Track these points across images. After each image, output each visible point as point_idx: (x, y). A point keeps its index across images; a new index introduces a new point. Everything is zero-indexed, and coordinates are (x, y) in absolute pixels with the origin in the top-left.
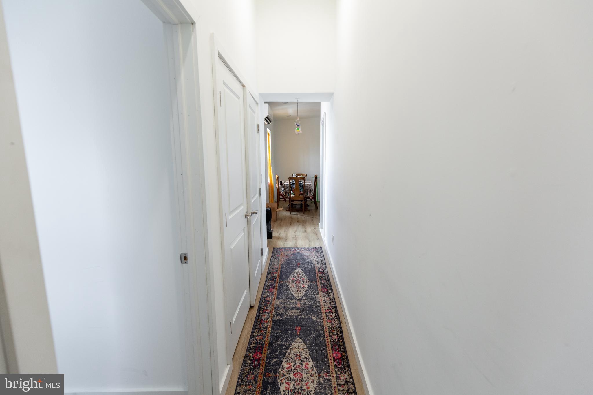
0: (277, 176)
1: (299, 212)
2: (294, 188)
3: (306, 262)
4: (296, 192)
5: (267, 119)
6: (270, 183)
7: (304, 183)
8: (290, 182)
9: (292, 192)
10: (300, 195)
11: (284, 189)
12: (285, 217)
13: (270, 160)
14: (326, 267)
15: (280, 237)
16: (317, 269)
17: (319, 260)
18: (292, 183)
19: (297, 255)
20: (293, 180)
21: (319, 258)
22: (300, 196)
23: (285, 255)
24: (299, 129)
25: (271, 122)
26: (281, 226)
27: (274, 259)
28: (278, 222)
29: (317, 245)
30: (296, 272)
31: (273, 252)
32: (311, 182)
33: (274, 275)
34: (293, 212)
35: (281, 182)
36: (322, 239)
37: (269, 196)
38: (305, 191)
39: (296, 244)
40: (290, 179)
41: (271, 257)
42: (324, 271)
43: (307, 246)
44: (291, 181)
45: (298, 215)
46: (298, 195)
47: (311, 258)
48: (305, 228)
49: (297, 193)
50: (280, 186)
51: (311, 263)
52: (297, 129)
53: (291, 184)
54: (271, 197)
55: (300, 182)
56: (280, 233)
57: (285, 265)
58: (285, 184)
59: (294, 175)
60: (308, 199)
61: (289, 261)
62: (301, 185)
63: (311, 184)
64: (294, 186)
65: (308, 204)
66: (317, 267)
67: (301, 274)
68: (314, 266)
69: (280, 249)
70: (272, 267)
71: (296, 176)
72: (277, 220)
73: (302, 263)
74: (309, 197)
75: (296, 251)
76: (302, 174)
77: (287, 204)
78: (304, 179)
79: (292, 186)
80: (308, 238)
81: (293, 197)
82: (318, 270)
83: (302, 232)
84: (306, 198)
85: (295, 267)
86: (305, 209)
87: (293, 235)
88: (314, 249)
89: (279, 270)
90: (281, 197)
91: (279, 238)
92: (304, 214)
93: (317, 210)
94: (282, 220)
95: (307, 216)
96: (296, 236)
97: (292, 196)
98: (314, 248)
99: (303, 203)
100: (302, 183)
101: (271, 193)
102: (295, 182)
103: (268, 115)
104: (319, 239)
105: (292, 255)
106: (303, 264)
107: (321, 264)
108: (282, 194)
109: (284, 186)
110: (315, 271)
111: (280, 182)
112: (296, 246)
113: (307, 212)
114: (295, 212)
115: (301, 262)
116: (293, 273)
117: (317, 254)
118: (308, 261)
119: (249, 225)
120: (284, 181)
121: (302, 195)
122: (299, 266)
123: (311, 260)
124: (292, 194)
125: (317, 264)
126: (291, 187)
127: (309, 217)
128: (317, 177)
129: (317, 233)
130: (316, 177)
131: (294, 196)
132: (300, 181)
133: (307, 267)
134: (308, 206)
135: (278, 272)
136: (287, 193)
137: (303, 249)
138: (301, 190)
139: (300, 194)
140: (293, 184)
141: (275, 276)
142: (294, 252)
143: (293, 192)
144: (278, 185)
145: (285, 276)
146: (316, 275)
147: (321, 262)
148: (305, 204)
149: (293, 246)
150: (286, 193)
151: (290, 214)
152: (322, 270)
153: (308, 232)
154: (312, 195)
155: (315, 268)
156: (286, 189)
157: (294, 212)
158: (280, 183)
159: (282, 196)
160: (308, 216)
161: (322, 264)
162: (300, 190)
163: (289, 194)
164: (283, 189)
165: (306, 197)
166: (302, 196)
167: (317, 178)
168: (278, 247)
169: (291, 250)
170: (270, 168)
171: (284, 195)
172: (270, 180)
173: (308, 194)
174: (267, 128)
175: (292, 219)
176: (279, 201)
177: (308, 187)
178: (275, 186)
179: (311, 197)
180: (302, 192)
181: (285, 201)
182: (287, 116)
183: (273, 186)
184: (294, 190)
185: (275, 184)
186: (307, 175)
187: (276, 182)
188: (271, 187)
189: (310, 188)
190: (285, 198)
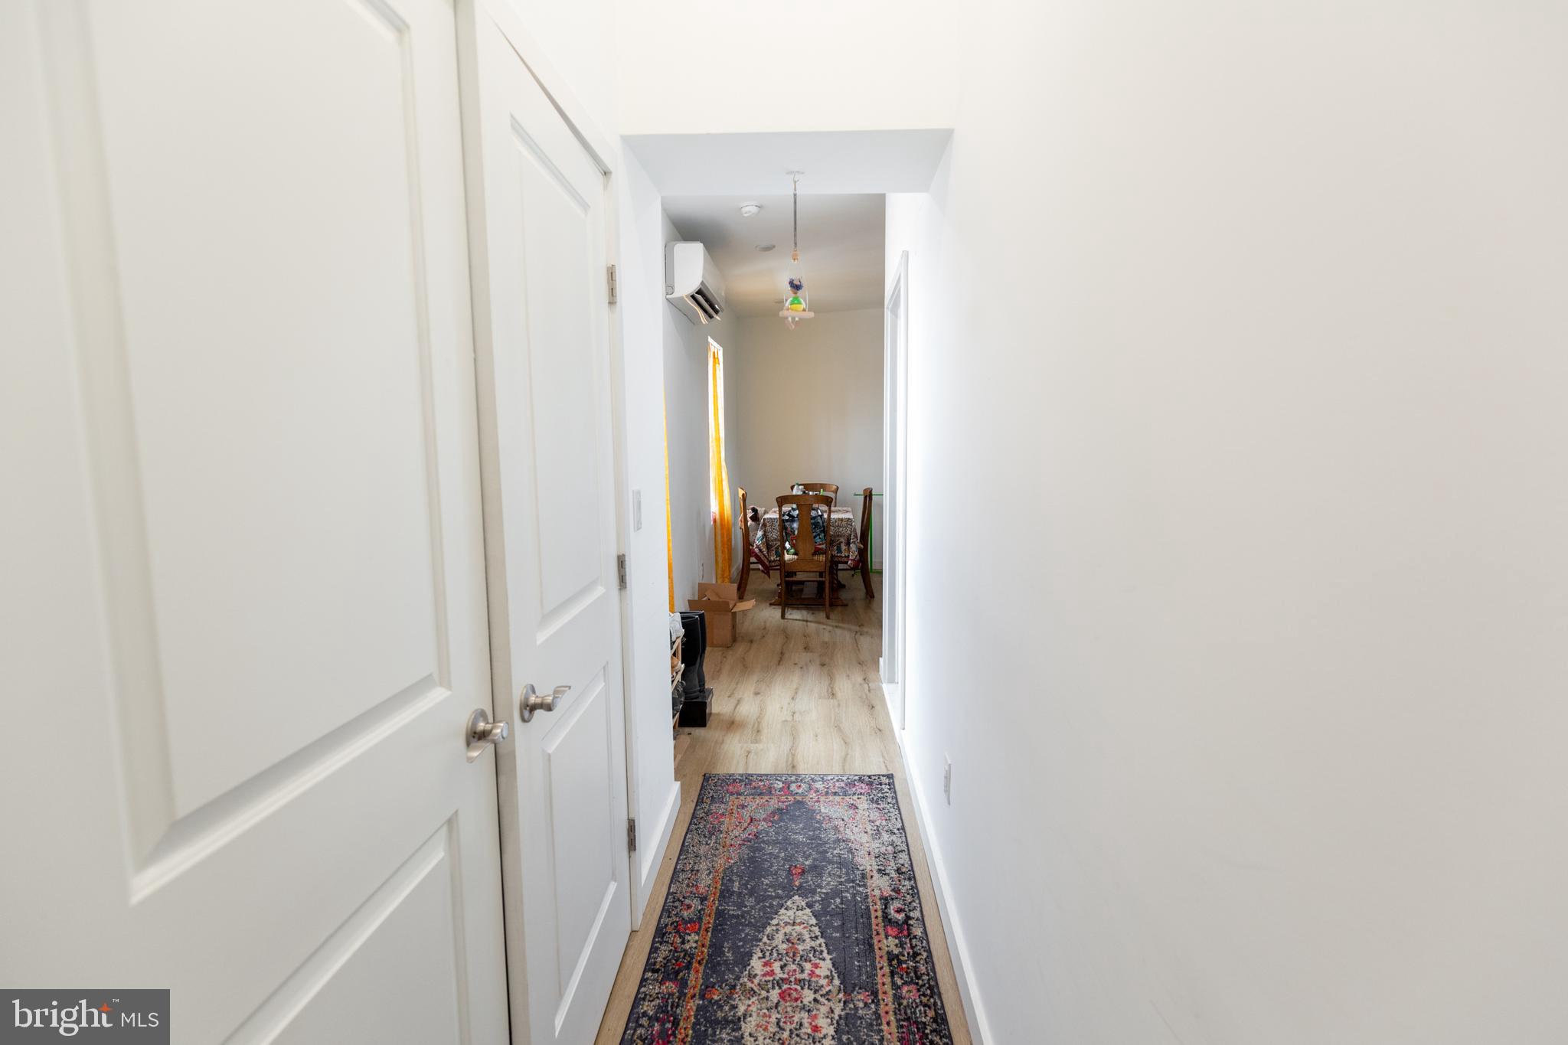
0: (741, 492)
1: (811, 609)
2: (796, 533)
3: (830, 862)
4: (801, 546)
5: (699, 297)
6: (717, 513)
7: (829, 516)
8: (780, 510)
9: (787, 545)
10: (814, 554)
11: (765, 535)
12: (765, 628)
13: (718, 439)
14: (915, 892)
15: (737, 718)
16: (879, 907)
17: (883, 850)
18: (789, 515)
19: (793, 819)
20: (794, 506)
21: (885, 836)
22: (816, 558)
23: (746, 814)
24: (800, 303)
25: (717, 312)
26: (745, 668)
27: (696, 838)
28: (740, 649)
29: (873, 766)
30: (786, 924)
31: (700, 801)
32: (850, 509)
33: (683, 943)
34: (793, 608)
35: (754, 510)
36: (892, 731)
37: (717, 556)
38: (832, 542)
39: (793, 755)
40: (782, 501)
41: (686, 825)
42: (908, 918)
43: (837, 769)
44: (786, 508)
45: (807, 621)
46: (809, 555)
47: (849, 834)
48: (831, 678)
49: (807, 549)
50: (750, 522)
51: (848, 866)
52: (792, 303)
53: (787, 518)
54: (720, 560)
55: (813, 513)
56: (739, 702)
57: (741, 877)
58: (766, 516)
59: (798, 489)
60: (841, 566)
61: (760, 850)
62: (819, 521)
63: (851, 517)
64: (795, 525)
65: (842, 583)
66: (877, 893)
67: (807, 936)
68: (865, 886)
69: (730, 780)
70: (681, 889)
71: (804, 492)
72: (734, 640)
73: (814, 867)
74: (846, 560)
75: (792, 794)
76: (823, 486)
77: (773, 583)
78: (828, 501)
79: (787, 524)
80: (838, 728)
81: (792, 563)
82: (880, 914)
83: (820, 697)
84: (834, 564)
85: (784, 888)
86: (830, 599)
87: (785, 708)
88: (864, 786)
89: (712, 903)
90: (753, 559)
91: (732, 725)
92: (828, 618)
93: (870, 602)
94: (751, 641)
95: (836, 627)
96: (797, 716)
97: (788, 557)
98: (861, 780)
99: (827, 579)
100: (821, 516)
101: (723, 547)
102: (797, 512)
103: (702, 283)
104: (882, 732)
105: (773, 813)
106: (816, 870)
107: (893, 874)
108: (757, 550)
109: (764, 525)
110: (869, 918)
111: (750, 511)
112: (793, 767)
113: (840, 608)
114: (798, 609)
115: (807, 858)
116: (769, 929)
117: (875, 815)
118: (839, 856)
119: (502, 779)
120: (763, 510)
121: (823, 554)
122: (800, 887)
123: (850, 851)
124: (788, 551)
125: (876, 875)
126: (786, 529)
127: (843, 628)
128: (871, 495)
129: (872, 704)
130: (868, 496)
131: (796, 557)
132: (816, 509)
133: (836, 893)
134: (842, 586)
135: (706, 919)
136: (772, 546)
137: (819, 785)
138: (818, 540)
139: (815, 552)
140: (792, 519)
141: (687, 946)
142: (783, 798)
143: (793, 546)
144: (746, 521)
145: (734, 948)
146: (871, 946)
147: (892, 864)
148: (831, 583)
149: (782, 769)
150: (769, 547)
151: (783, 616)
152: (899, 911)
153: (839, 695)
154: (853, 553)
155: (867, 896)
156: (770, 535)
157: (795, 611)
158: (750, 514)
159: (757, 557)
160: (841, 625)
161: (898, 871)
162: (815, 537)
163: (780, 549)
164: (760, 534)
165: (836, 559)
166: (822, 558)
167: (871, 499)
168: (722, 770)
169: (770, 791)
170: (720, 468)
171: (764, 555)
172: (717, 503)
173: (843, 550)
174: (709, 337)
175: (787, 637)
176: (748, 574)
177: (841, 529)
178: (734, 524)
179: (849, 562)
180: (823, 544)
181: (766, 573)
182: (776, 302)
183: (728, 522)
184: (796, 538)
185: (735, 516)
186: (838, 488)
187: (739, 512)
188: (721, 528)
189: (848, 532)
190: (767, 563)
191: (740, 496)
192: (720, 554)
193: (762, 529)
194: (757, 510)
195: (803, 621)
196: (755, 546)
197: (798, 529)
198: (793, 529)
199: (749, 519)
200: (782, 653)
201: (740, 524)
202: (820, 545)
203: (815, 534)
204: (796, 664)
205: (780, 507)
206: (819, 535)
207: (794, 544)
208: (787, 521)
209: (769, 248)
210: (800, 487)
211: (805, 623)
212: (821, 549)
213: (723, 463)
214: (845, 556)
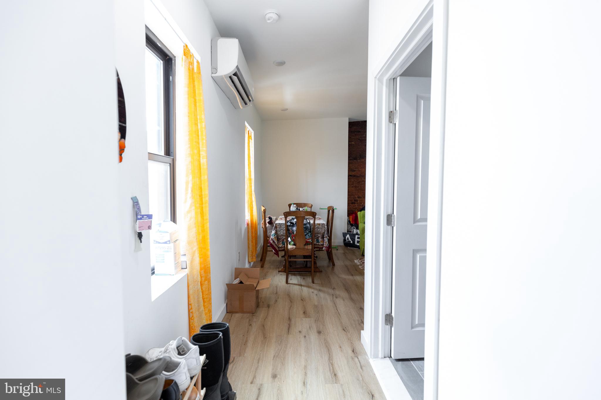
0: (263, 208)
1: (302, 275)
2: (295, 233)
4: (297, 242)
5: (235, 78)
6: (249, 220)
7: (313, 222)
8: (286, 220)
9: (289, 239)
10: (305, 245)
11: (276, 233)
13: (250, 179)
18: (291, 222)
20: (294, 217)
22: (306, 247)
25: (250, 101)
32: (321, 218)
34: (292, 275)
35: (270, 218)
37: (249, 244)
38: (314, 237)
40: (287, 214)
44: (289, 219)
45: (301, 285)
46: (302, 246)
49: (301, 241)
50: (268, 225)
53: (289, 224)
54: (251, 247)
55: (305, 222)
58: (277, 222)
59: (293, 207)
62: (308, 226)
63: (323, 222)
64: (295, 229)
71: (297, 209)
72: (258, 306)
74: (321, 247)
76: (305, 205)
77: (280, 261)
78: (313, 215)
79: (290, 228)
81: (293, 250)
84: (316, 249)
86: (314, 270)
90: (270, 249)
92: (314, 282)
94: (269, 306)
95: (320, 290)
97: (290, 247)
99: (312, 259)
100: (309, 223)
101: (252, 238)
102: (295, 220)
103: (237, 69)
108: (271, 242)
109: (276, 227)
111: (268, 218)
113: (318, 274)
114: (295, 275)
120: (275, 217)
121: (310, 244)
124: (290, 243)
126: (289, 230)
130: (330, 209)
131: (294, 247)
132: (306, 219)
136: (280, 239)
138: (307, 237)
139: (305, 243)
140: (293, 225)
143: (293, 240)
144: (265, 224)
150: (278, 240)
151: (287, 282)
154: (326, 243)
156: (279, 233)
157: (293, 277)
158: (268, 220)
159: (272, 245)
162: (306, 235)
163: (285, 240)
164: (273, 232)
165: (317, 247)
166: (310, 247)
170: (251, 195)
171: (275, 244)
172: (249, 215)
173: (320, 241)
174: (246, 122)
175: (291, 302)
176: (266, 253)
177: (319, 230)
178: (259, 224)
179: (324, 248)
180: (310, 239)
181: (276, 255)
182: (282, 110)
183: (255, 224)
184: (295, 236)
185: (259, 220)
186: (312, 205)
187: (262, 219)
188: (252, 228)
189: (323, 231)
190: (277, 249)
191: (263, 210)
192: (250, 243)
193: (274, 229)
194: (271, 218)
195: (299, 285)
196: (270, 239)
197: (296, 231)
198: (293, 230)
199: (267, 223)
200: (289, 319)
201: (262, 225)
202: (308, 239)
203: (306, 233)
204: (300, 332)
205: (286, 218)
206: (308, 234)
207: (294, 239)
208: (290, 226)
209: (282, 64)
210: (294, 205)
211: (300, 287)
212: (309, 242)
213: (253, 193)
214: (321, 245)
